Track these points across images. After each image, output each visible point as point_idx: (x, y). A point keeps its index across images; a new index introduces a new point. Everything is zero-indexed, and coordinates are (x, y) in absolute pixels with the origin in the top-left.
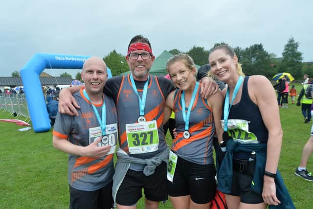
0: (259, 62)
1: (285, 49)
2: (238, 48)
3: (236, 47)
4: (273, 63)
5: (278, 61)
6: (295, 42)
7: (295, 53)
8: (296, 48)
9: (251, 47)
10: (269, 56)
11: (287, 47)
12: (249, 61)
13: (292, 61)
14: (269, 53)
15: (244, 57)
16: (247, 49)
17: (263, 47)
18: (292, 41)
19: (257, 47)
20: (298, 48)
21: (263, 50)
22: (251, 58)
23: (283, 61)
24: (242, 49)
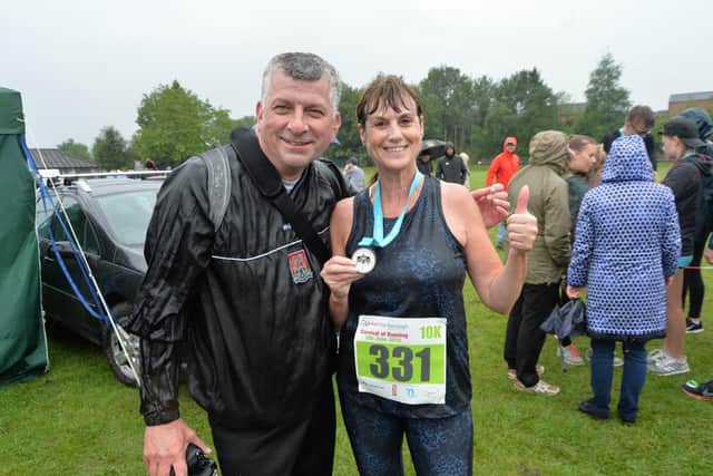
0: (532, 113)
1: (592, 82)
2: (485, 78)
3: (481, 77)
4: (567, 116)
5: (575, 110)
6: (615, 64)
7: (613, 90)
8: (616, 78)
9: (515, 78)
10: (554, 99)
11: (596, 77)
12: (510, 111)
13: (607, 110)
14: (555, 92)
15: (499, 99)
16: (505, 81)
17: (541, 77)
18: (606, 62)
19: (528, 76)
20: (621, 78)
21: (541, 84)
22: (515, 103)
23: (588, 111)
24: (494, 81)
